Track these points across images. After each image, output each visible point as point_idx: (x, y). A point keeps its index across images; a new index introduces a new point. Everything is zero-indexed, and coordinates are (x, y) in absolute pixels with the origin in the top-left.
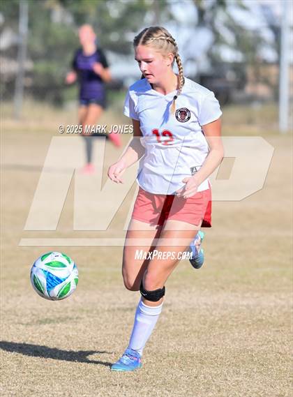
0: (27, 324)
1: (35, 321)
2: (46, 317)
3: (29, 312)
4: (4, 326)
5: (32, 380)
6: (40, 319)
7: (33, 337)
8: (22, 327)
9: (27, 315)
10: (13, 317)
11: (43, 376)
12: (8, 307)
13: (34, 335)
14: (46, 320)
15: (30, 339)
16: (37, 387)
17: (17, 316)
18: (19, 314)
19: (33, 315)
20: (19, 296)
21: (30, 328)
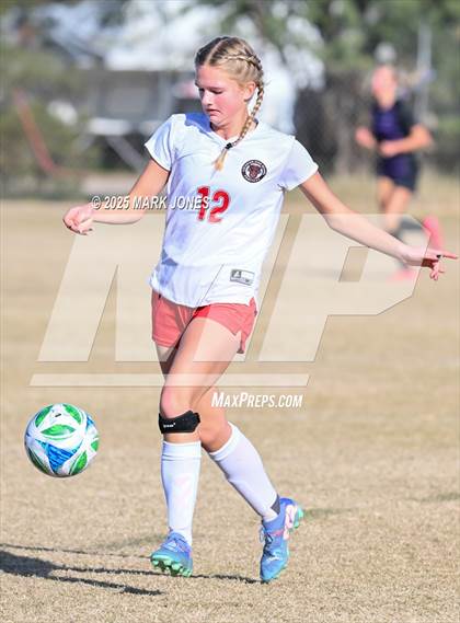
0: (424, 500)
1: (435, 495)
2: (450, 491)
3: (425, 482)
4: (389, 503)
5: (429, 581)
6: (443, 492)
7: (431, 520)
8: (415, 504)
9: (422, 487)
10: (402, 489)
11: (446, 577)
12: (396, 474)
13: (434, 517)
14: (451, 494)
15: (427, 522)
16: (436, 593)
17: (409, 487)
18: (412, 484)
19: (432, 487)
20: (412, 458)
21: (427, 506)
